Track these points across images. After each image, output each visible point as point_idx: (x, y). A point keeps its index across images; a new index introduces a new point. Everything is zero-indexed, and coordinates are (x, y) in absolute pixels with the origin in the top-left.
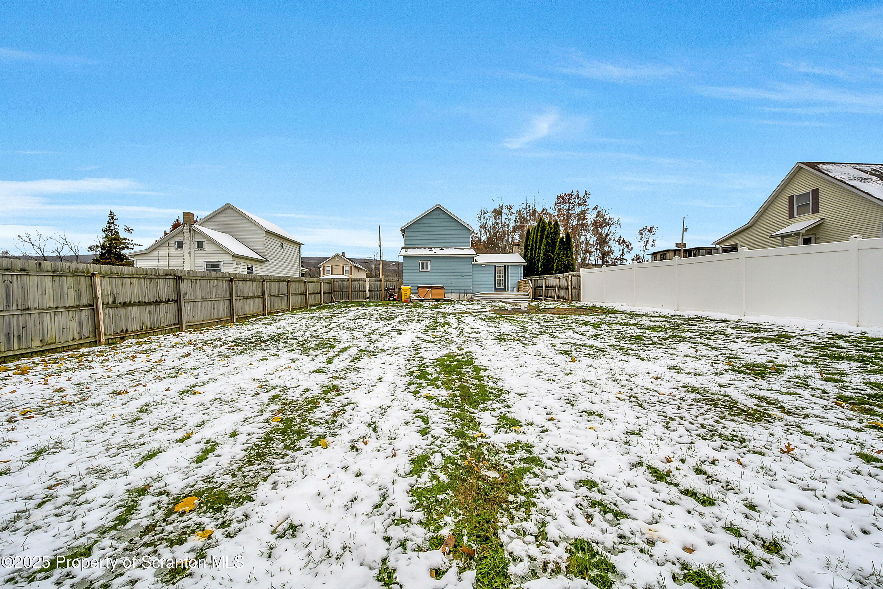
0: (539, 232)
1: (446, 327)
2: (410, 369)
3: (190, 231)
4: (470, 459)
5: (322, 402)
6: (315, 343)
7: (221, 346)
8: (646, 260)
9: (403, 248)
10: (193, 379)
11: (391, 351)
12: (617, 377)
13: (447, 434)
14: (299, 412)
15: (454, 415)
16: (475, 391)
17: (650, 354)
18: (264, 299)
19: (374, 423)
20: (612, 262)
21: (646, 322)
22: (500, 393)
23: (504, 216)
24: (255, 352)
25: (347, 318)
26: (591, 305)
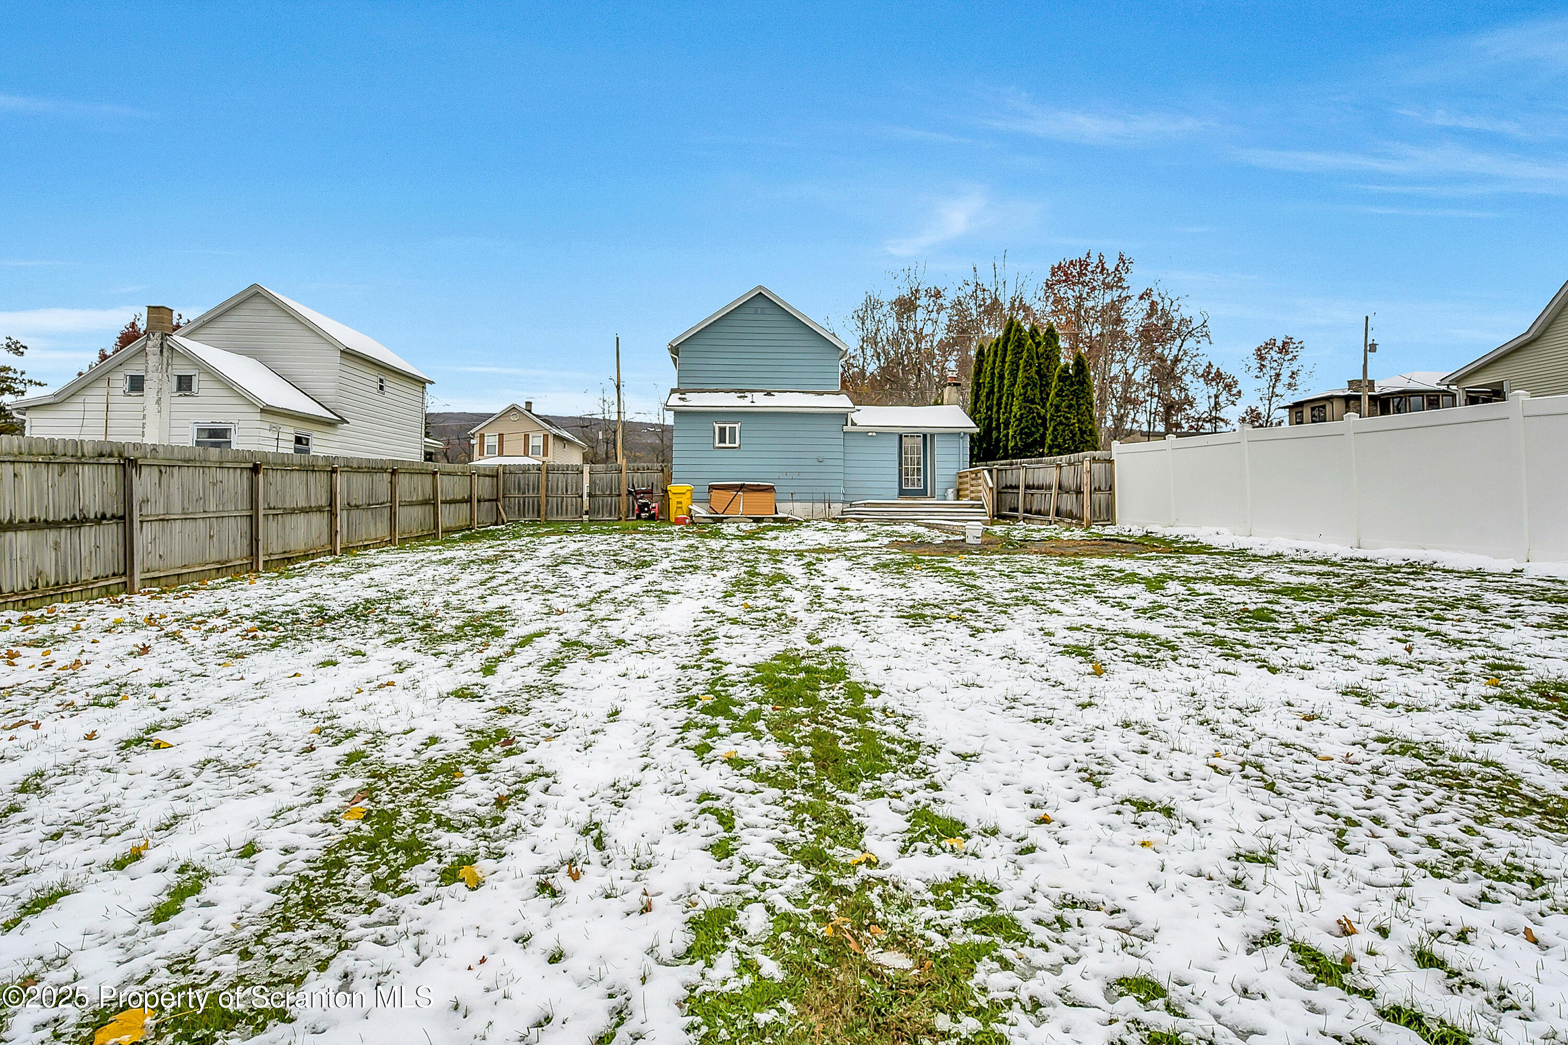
0: (1009, 353)
1: (779, 585)
2: (688, 689)
3: (161, 352)
4: (838, 920)
5: (468, 770)
6: (454, 623)
7: (224, 630)
8: (1275, 421)
9: (673, 391)
10: (155, 710)
11: (641, 645)
12: (1210, 713)
13: (779, 854)
14: (412, 796)
15: (799, 808)
16: (851, 747)
17: (1294, 655)
18: (333, 514)
19: (597, 825)
20: (1192, 427)
21: (1281, 577)
22: (913, 753)
23: (920, 314)
24: (307, 645)
25: (535, 562)
26: (1139, 533)
